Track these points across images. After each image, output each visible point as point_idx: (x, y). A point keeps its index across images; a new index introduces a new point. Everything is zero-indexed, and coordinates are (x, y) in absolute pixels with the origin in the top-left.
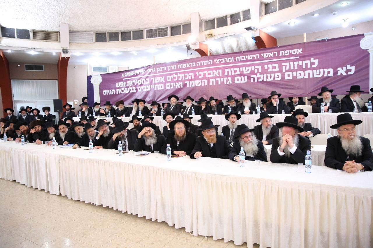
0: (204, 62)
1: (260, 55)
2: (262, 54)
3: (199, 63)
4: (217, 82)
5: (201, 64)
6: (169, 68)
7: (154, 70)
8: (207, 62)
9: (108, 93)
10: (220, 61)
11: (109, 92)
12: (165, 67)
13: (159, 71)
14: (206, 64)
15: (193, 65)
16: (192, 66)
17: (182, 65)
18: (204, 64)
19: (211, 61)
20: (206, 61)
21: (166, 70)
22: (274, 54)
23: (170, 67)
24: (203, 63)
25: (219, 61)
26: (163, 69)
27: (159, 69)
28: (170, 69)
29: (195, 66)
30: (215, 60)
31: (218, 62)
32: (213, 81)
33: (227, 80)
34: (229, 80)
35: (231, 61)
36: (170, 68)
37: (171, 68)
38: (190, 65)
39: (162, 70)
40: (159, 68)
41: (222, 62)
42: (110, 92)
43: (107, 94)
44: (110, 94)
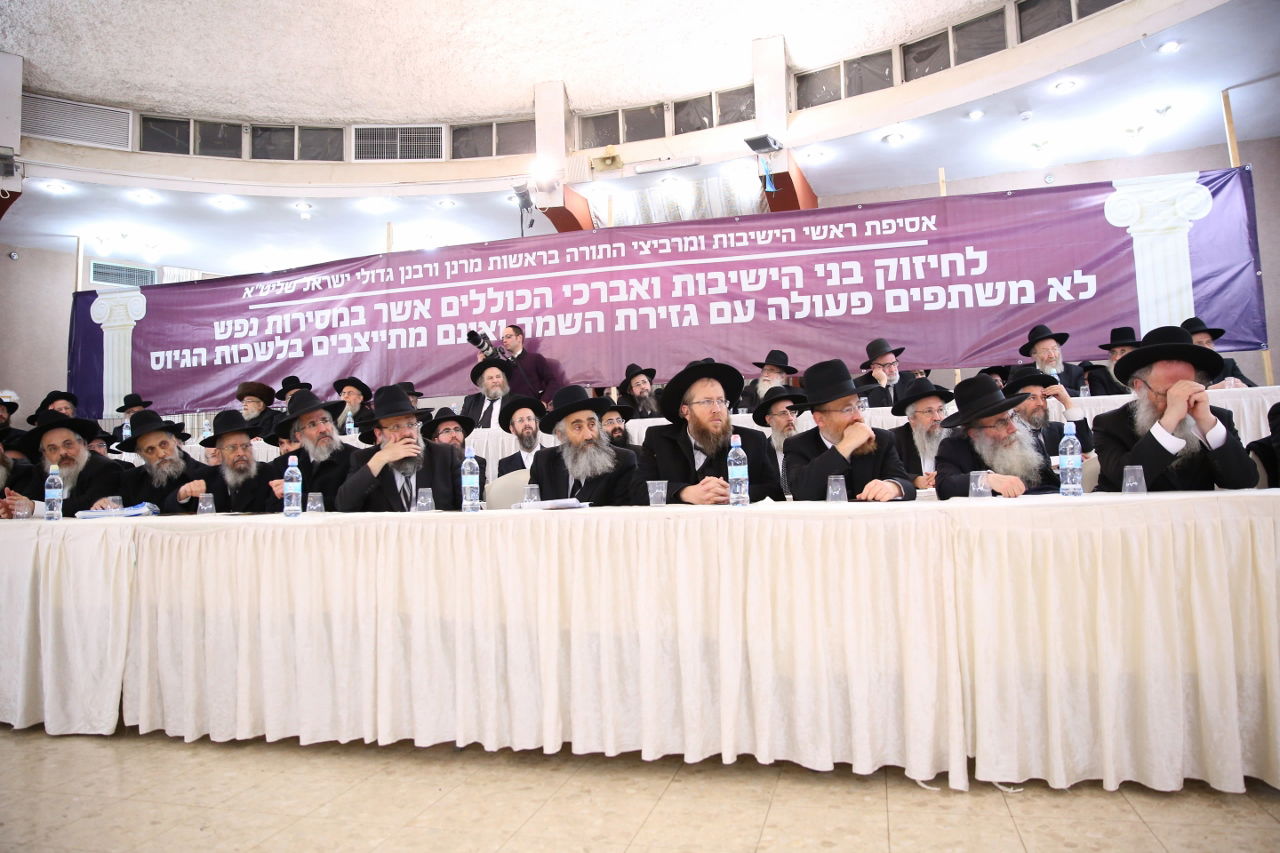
0: (593, 248)
1: (799, 232)
2: (806, 230)
3: (572, 254)
4: (643, 320)
5: (582, 255)
6: (452, 268)
7: (387, 274)
8: (605, 250)
9: (175, 364)
10: (656, 246)
11: (177, 358)
12: (436, 265)
13: (409, 277)
14: (601, 256)
15: (551, 257)
16: (545, 263)
17: (505, 257)
18: (594, 257)
19: (622, 245)
20: (601, 247)
21: (437, 274)
22: (847, 231)
23: (455, 263)
24: (591, 252)
25: (652, 245)
26: (426, 271)
27: (410, 272)
28: (456, 272)
29: (556, 261)
30: (635, 244)
31: (647, 252)
32: (627, 319)
33: (682, 315)
34: (688, 313)
35: (694, 248)
36: (456, 267)
37: (461, 267)
38: (539, 259)
39: (420, 275)
40: (409, 268)
41: (661, 251)
42: (182, 357)
43: (169, 366)
44: (182, 366)
